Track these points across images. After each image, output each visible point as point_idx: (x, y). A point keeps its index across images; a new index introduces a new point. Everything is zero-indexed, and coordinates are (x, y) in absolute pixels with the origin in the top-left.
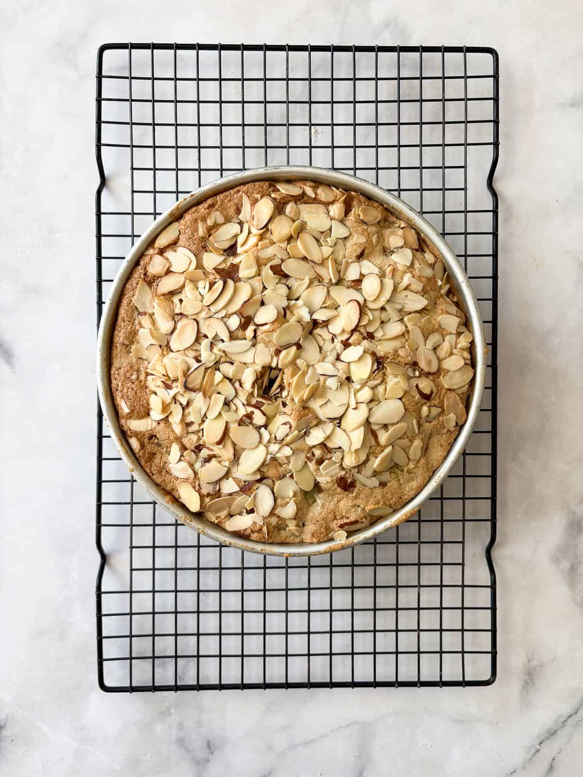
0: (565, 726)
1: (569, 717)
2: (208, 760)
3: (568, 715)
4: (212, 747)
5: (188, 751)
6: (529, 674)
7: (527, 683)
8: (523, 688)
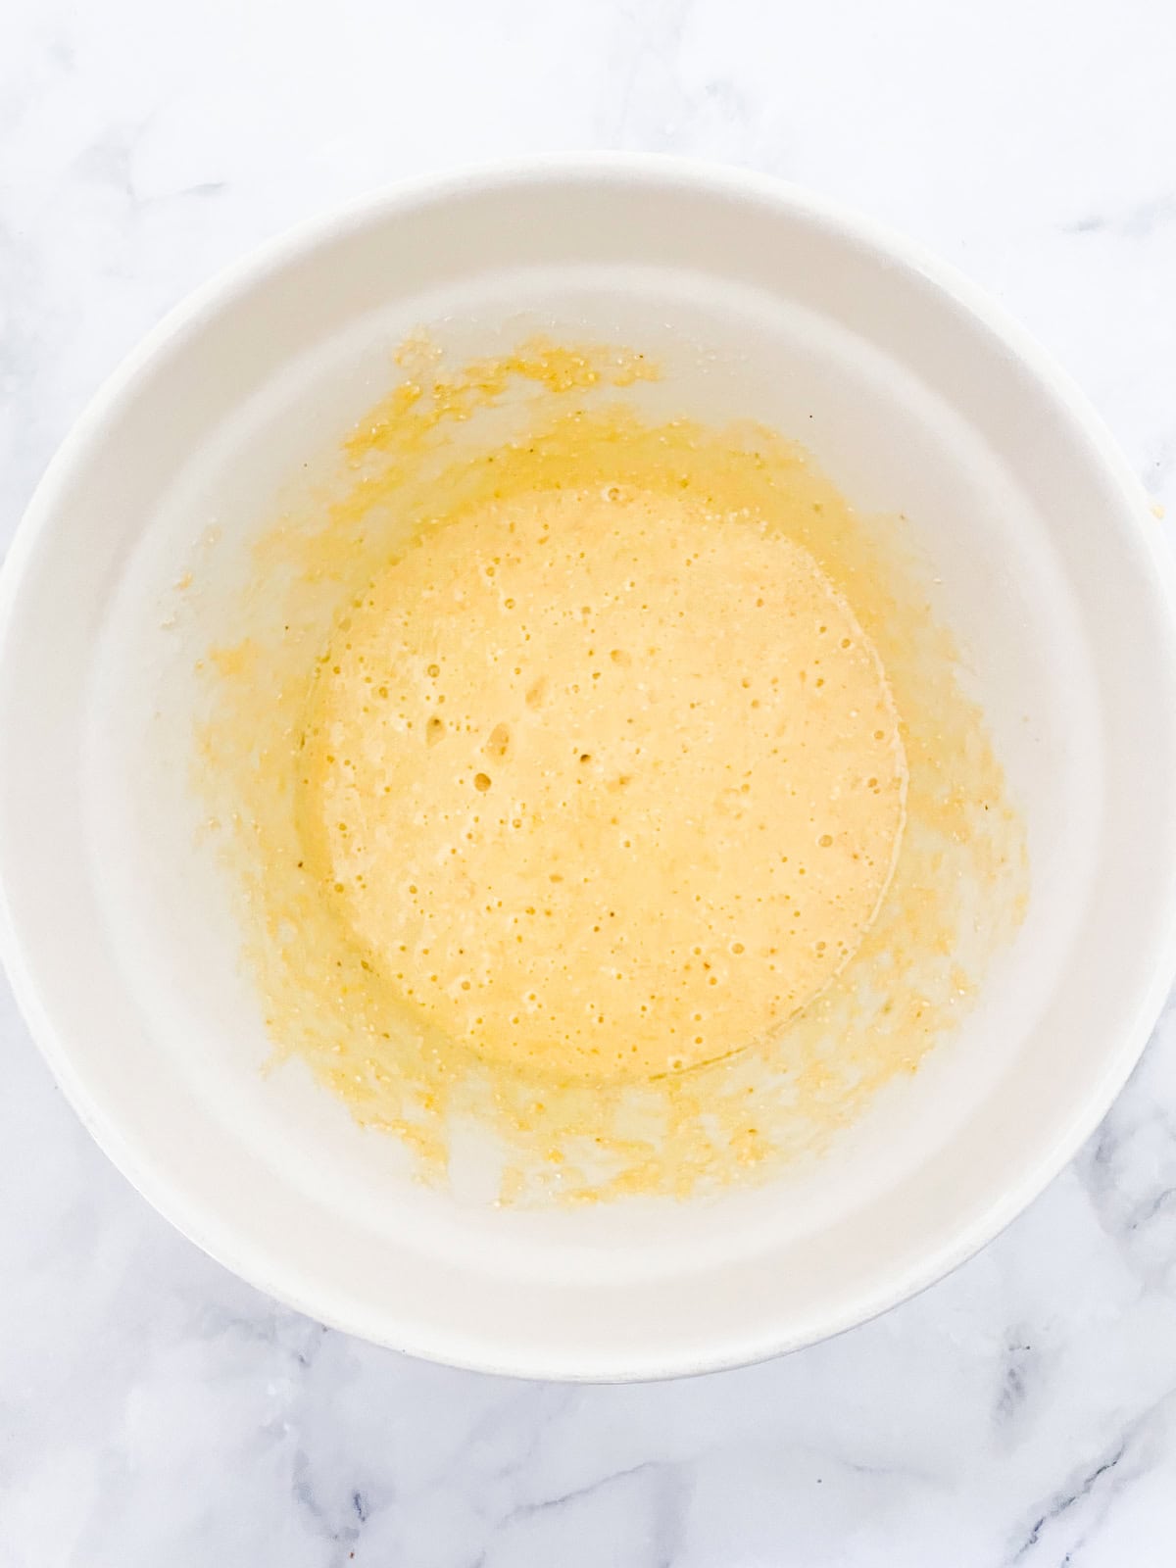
0: (1092, 1491)
1: (1098, 1473)
2: (353, 1534)
3: (1098, 1468)
4: (363, 1507)
5: (315, 1509)
6: (1012, 1374)
7: (1007, 1395)
8: (1001, 1406)
